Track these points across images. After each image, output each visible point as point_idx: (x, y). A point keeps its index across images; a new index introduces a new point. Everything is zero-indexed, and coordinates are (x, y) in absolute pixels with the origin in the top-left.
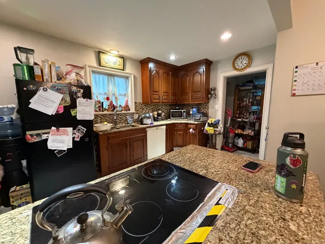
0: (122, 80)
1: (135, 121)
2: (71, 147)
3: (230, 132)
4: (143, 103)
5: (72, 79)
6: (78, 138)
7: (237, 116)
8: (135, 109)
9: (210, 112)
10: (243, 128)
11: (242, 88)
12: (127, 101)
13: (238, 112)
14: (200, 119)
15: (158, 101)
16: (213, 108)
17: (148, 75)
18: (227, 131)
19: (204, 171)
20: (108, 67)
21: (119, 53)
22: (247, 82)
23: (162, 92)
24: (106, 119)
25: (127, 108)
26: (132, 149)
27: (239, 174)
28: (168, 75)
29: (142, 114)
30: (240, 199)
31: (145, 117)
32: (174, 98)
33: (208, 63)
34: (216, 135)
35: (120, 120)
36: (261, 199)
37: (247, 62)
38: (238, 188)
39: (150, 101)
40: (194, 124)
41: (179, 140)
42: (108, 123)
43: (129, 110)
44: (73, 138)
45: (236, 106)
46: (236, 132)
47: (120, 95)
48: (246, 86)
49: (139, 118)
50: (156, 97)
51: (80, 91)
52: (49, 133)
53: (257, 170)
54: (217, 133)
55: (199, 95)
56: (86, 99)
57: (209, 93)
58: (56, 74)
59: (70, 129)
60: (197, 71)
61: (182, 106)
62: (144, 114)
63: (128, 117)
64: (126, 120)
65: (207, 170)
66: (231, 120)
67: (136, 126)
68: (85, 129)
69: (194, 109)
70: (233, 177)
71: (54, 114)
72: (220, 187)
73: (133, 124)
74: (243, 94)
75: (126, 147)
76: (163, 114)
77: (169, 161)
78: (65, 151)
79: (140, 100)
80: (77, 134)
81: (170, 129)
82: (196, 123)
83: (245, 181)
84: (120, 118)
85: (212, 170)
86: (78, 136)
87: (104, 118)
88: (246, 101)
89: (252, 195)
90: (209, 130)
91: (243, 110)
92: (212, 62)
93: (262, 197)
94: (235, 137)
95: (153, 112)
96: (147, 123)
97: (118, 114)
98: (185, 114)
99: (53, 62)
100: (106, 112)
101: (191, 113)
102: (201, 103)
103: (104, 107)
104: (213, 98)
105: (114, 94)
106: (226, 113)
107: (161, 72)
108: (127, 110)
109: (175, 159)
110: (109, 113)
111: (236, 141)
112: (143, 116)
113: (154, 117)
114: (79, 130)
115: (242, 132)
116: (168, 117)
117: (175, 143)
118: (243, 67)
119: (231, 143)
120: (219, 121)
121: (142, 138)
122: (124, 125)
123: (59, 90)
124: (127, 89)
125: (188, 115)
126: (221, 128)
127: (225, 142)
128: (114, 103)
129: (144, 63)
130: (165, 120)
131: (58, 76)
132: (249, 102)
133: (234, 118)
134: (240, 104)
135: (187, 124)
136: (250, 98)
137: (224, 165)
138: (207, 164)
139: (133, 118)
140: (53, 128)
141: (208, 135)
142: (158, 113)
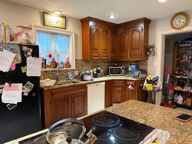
0: (64, 38)
1: (76, 77)
2: (21, 101)
3: (169, 89)
4: (83, 60)
5: (22, 40)
6: (26, 93)
7: (177, 72)
8: (76, 66)
9: (149, 69)
10: (182, 85)
11: (181, 45)
12: (68, 58)
13: (178, 69)
14: (139, 76)
15: (97, 58)
16: (152, 65)
17: (89, 33)
18: (167, 88)
19: (144, 121)
20: (51, 27)
21: (62, 13)
22: (186, 40)
23: (102, 49)
24: (48, 75)
25: (68, 65)
26: (73, 104)
27: (173, 123)
28: (107, 32)
29: (82, 71)
30: (172, 139)
31: (86, 74)
32: (113, 56)
33: (147, 22)
34: (155, 92)
35: (62, 77)
36: (188, 140)
37: (184, 21)
38: (170, 133)
39: (90, 59)
40: (133, 81)
41: (119, 96)
42: (50, 79)
43: (70, 67)
44: (23, 93)
45: (175, 63)
46: (176, 89)
47: (62, 52)
48: (184, 43)
49: (79, 75)
50: (96, 54)
51: (30, 50)
52: (3, 88)
53: (188, 120)
54: (156, 90)
55: (138, 52)
56: (34, 58)
57: (148, 50)
58: (9, 35)
59: (20, 85)
60: (136, 29)
61: (120, 63)
62: (84, 70)
63: (69, 73)
64: (67, 76)
65: (146, 120)
66: (171, 77)
67: (77, 82)
68: (33, 85)
69: (133, 66)
70: (168, 125)
71: (8, 71)
72: (156, 132)
73: (74, 80)
74: (182, 51)
75: (68, 102)
76: (102, 70)
77: (113, 113)
78: (15, 105)
79: (80, 57)
80: (26, 89)
81: (109, 85)
82: (135, 79)
83: (177, 128)
84: (62, 74)
85: (151, 120)
86: (27, 91)
87: (46, 74)
88: (185, 58)
89: (180, 137)
90: (148, 87)
91: (183, 67)
92: (151, 20)
93: (189, 138)
94: (174, 94)
95: (92, 68)
96: (87, 79)
97: (60, 71)
98: (123, 70)
99: (7, 25)
100: (48, 69)
101: (130, 69)
102: (140, 61)
103: (47, 64)
104: (152, 55)
105: (56, 52)
106: (165, 70)
107: (101, 30)
108: (68, 67)
109: (118, 111)
110: (51, 69)
111: (176, 98)
112: (83, 72)
113: (94, 74)
114: (28, 85)
115: (181, 89)
116: (107, 74)
117: (114, 100)
118: (181, 26)
119: (171, 100)
120: (158, 78)
121: (83, 94)
122: (65, 81)
123: (12, 50)
124: (68, 46)
125: (127, 72)
126: (160, 85)
127: (164, 99)
128: (56, 60)
129: (84, 22)
130: (104, 76)
131: (11, 37)
132: (188, 59)
133: (174, 75)
134: (179, 61)
135: (126, 81)
136: (189, 55)
137: (161, 116)
138: (146, 116)
139: (74, 74)
140: (6, 84)
141: (147, 91)
142: (97, 70)
